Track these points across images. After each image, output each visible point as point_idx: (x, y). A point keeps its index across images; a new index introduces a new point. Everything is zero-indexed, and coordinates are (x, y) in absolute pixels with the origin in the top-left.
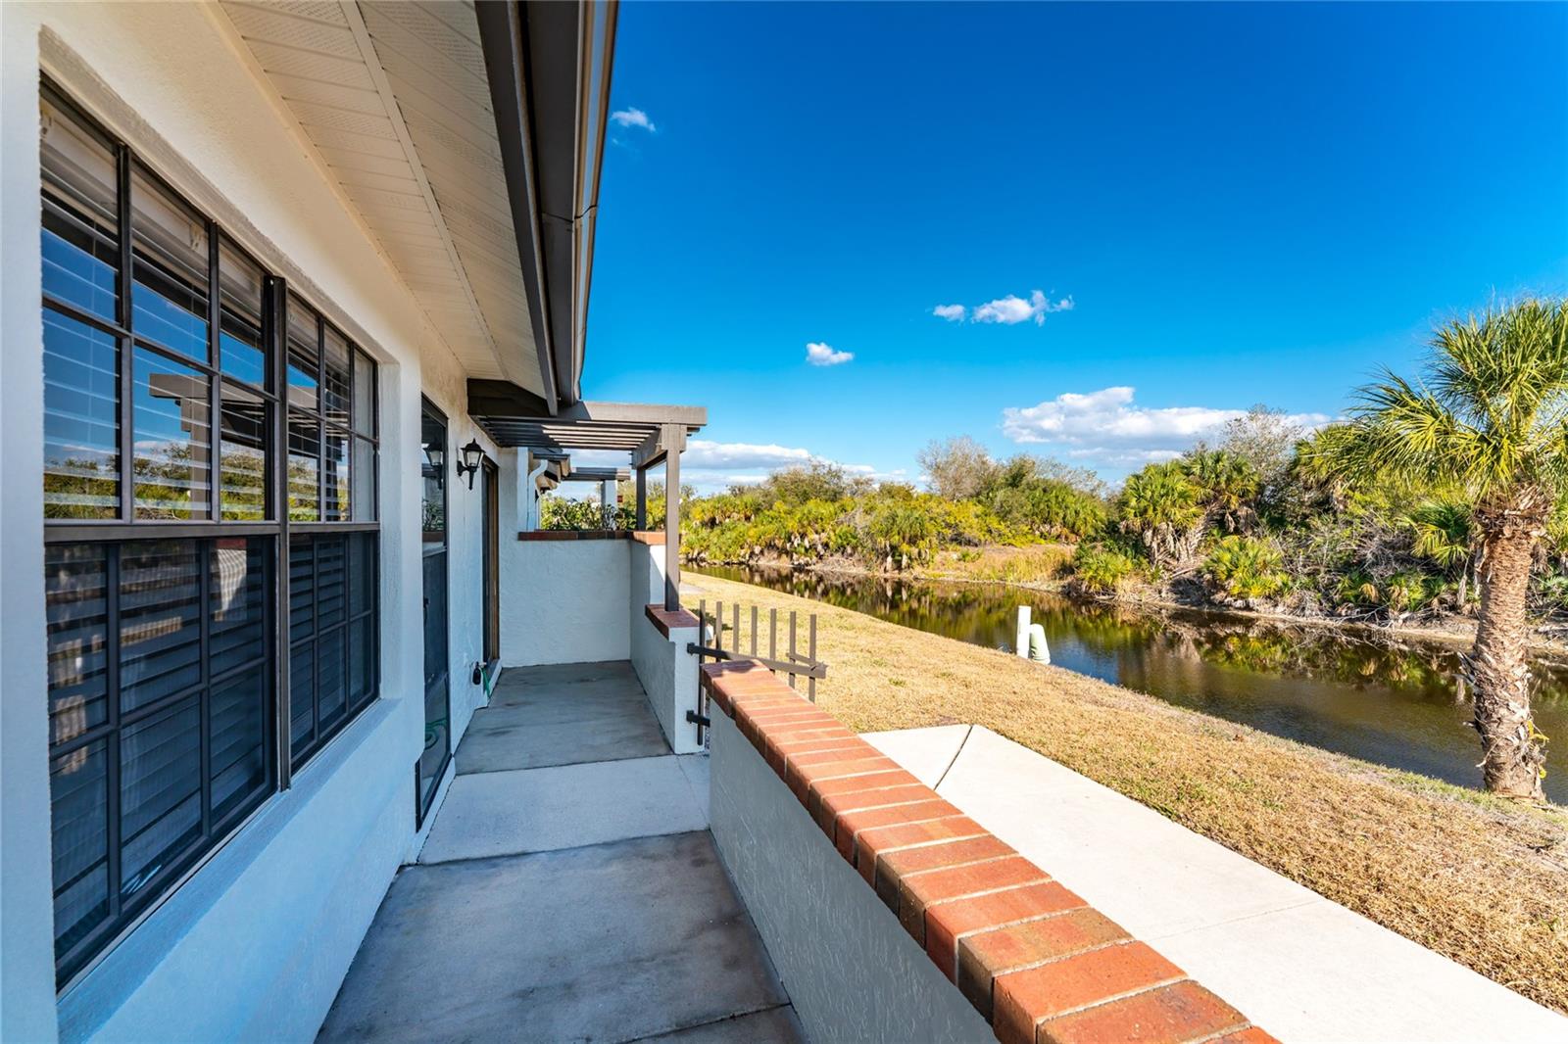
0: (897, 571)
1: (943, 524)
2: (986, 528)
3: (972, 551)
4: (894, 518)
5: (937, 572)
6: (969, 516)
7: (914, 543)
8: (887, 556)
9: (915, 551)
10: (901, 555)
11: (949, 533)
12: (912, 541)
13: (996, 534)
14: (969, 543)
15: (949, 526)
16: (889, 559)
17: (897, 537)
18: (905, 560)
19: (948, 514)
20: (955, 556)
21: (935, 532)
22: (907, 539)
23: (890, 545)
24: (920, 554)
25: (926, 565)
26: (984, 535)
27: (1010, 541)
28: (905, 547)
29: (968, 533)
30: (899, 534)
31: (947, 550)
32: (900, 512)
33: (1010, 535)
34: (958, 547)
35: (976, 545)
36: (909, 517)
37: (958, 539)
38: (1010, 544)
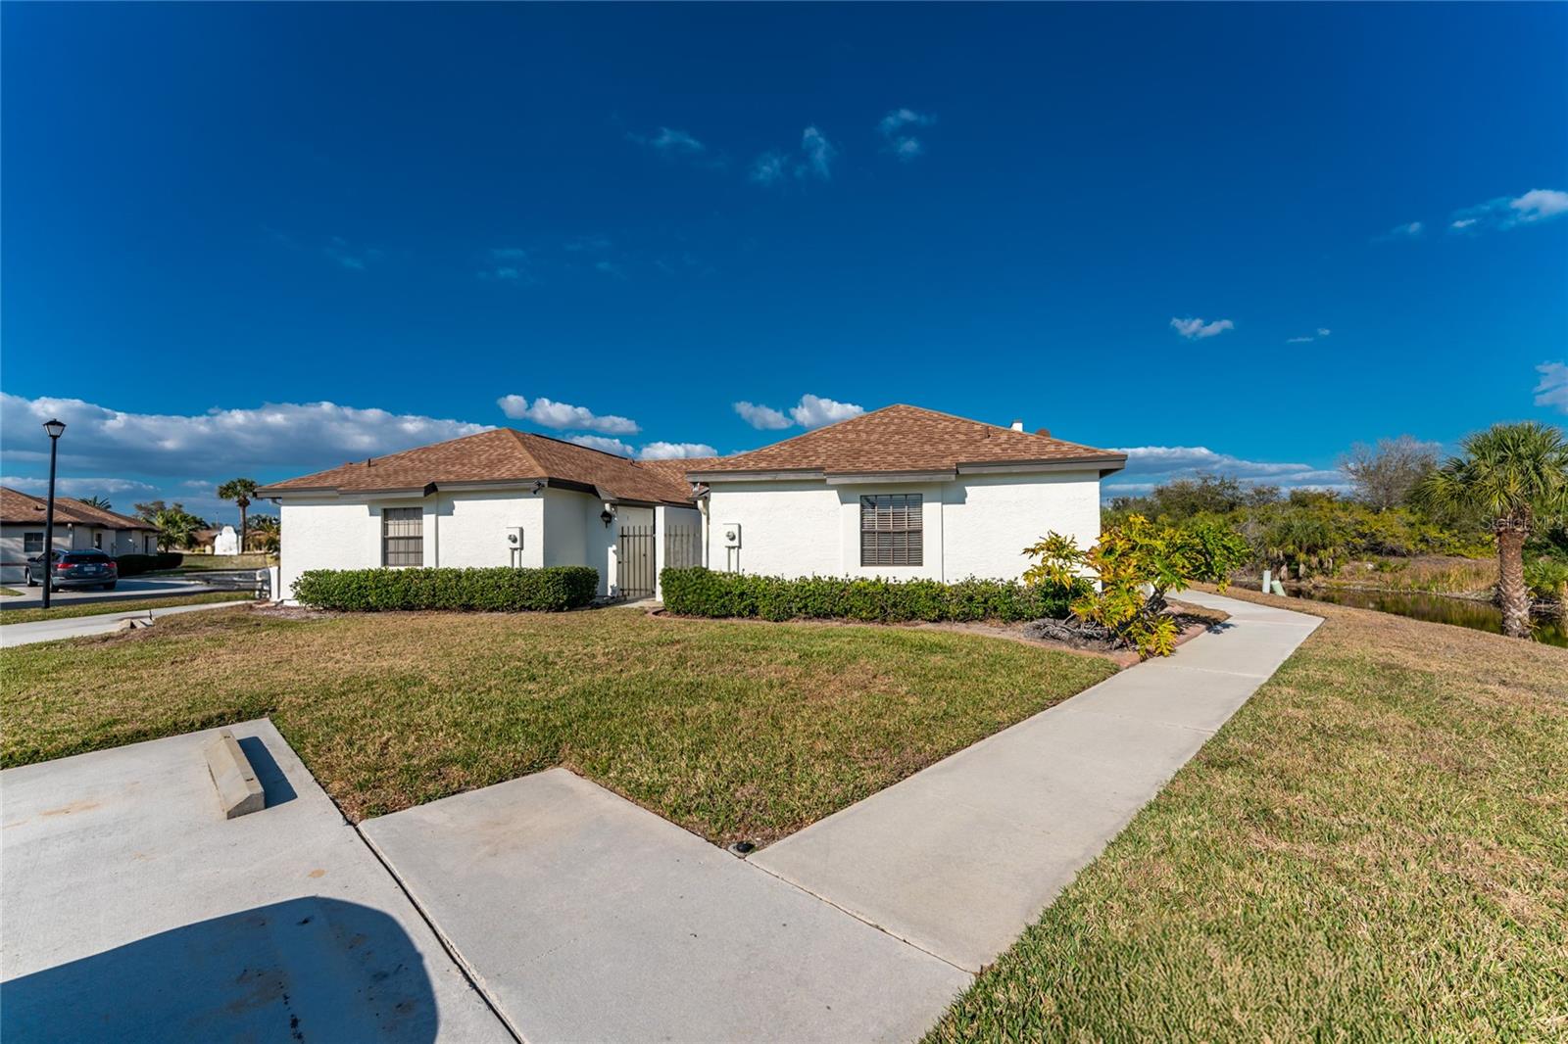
0: (1294, 580)
1: (1354, 533)
2: (1419, 538)
3: (1393, 561)
4: (1289, 528)
5: (1344, 581)
6: (1395, 525)
7: (1315, 553)
8: (1282, 565)
9: (1314, 560)
10: (1298, 564)
11: (1363, 542)
12: (1312, 550)
13: (1437, 544)
14: (1393, 552)
15: (1363, 536)
16: (1284, 568)
17: (1291, 547)
18: (1302, 569)
19: (1362, 523)
20: (1370, 566)
21: (1340, 541)
22: (1305, 549)
23: (1284, 555)
24: (1321, 562)
25: (1330, 575)
26: (1415, 545)
27: (1457, 551)
28: (1302, 556)
29: (1390, 543)
30: (1294, 543)
31: (1360, 560)
32: (1296, 523)
33: (1458, 544)
34: (1376, 557)
35: (1404, 556)
36: (1307, 527)
37: (1376, 549)
38: (1458, 555)
